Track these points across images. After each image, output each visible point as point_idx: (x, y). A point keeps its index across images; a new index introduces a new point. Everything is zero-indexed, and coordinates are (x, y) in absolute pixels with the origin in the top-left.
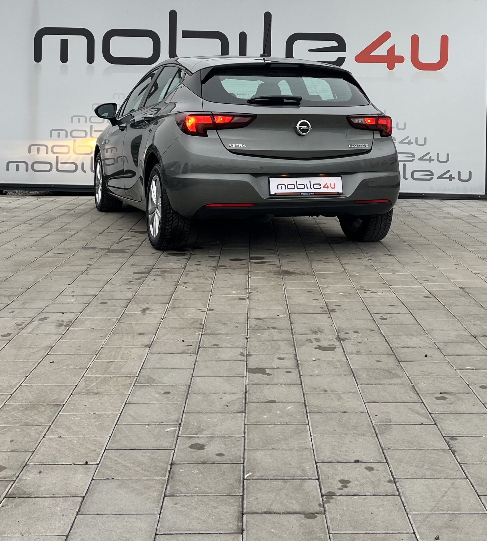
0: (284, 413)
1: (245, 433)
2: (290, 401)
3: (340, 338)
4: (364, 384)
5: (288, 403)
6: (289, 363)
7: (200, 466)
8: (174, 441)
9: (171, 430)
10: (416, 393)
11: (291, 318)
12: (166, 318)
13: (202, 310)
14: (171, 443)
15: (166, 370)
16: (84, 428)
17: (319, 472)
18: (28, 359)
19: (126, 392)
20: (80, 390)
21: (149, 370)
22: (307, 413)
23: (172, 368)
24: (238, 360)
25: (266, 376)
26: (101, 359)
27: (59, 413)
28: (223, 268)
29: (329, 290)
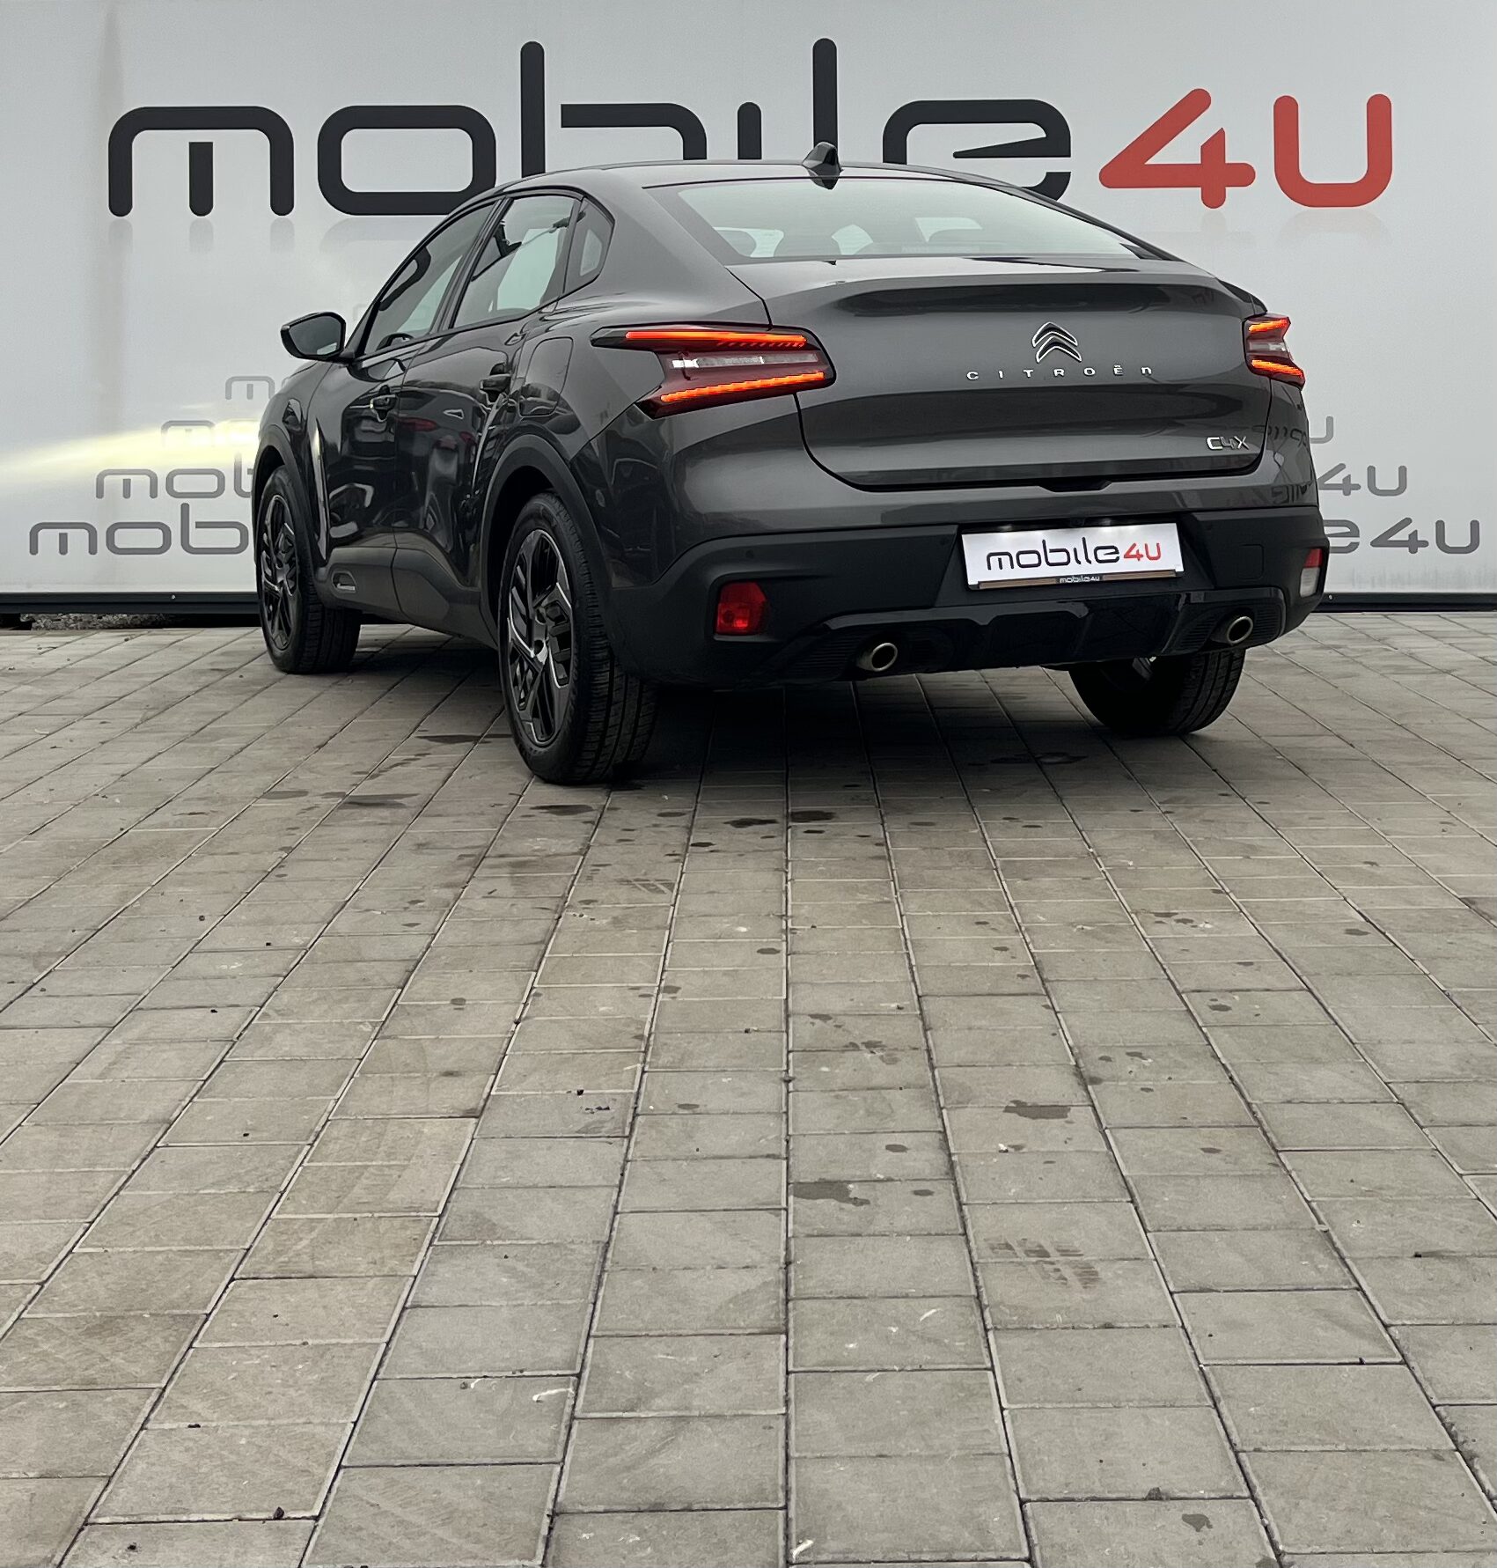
0: (914, 1333)
1: (787, 1403)
2: (931, 1291)
3: (1085, 1074)
4: (1168, 1228)
5: (924, 1297)
6: (923, 1160)
7: (646, 1521)
8: (559, 1433)
9: (550, 1396)
10: (1336, 1254)
11: (925, 1013)
12: (526, 1018)
13: (642, 992)
14: (550, 1440)
15: (533, 1193)
16: (270, 1393)
17: (1033, 1533)
18: (95, 1165)
19: (404, 1269)
20: (258, 1267)
21: (477, 1193)
22: (986, 1330)
23: (551, 1187)
24: (762, 1157)
25: (851, 1206)
26: (325, 1158)
27: (192, 1343)
28: (707, 849)
29: (1044, 916)
